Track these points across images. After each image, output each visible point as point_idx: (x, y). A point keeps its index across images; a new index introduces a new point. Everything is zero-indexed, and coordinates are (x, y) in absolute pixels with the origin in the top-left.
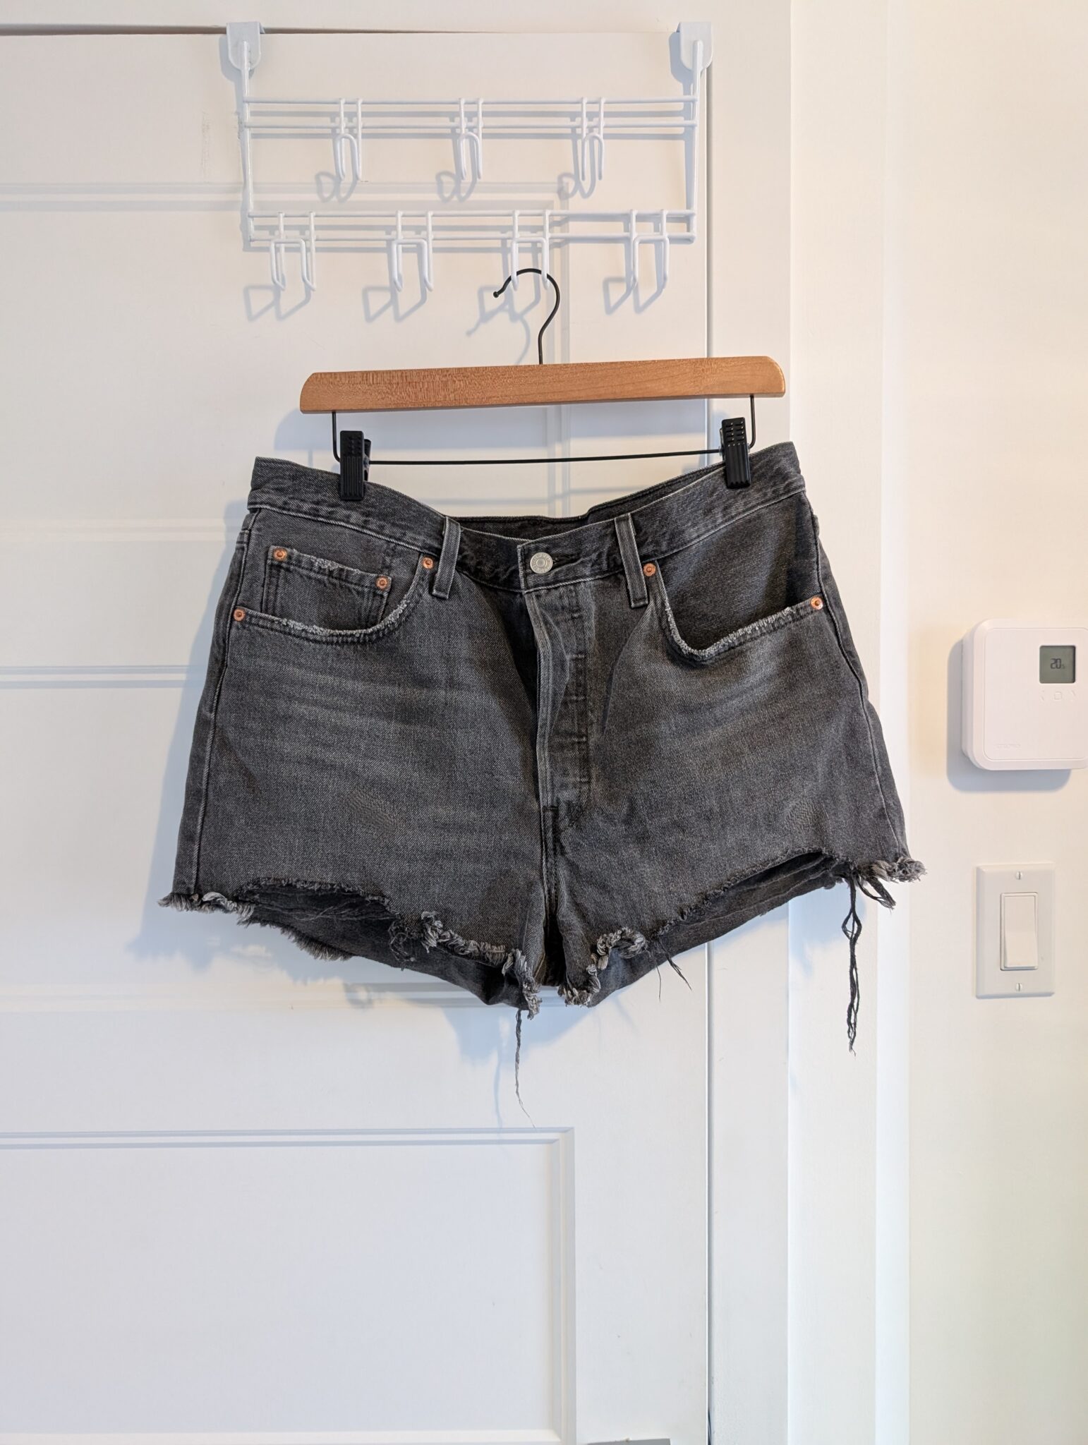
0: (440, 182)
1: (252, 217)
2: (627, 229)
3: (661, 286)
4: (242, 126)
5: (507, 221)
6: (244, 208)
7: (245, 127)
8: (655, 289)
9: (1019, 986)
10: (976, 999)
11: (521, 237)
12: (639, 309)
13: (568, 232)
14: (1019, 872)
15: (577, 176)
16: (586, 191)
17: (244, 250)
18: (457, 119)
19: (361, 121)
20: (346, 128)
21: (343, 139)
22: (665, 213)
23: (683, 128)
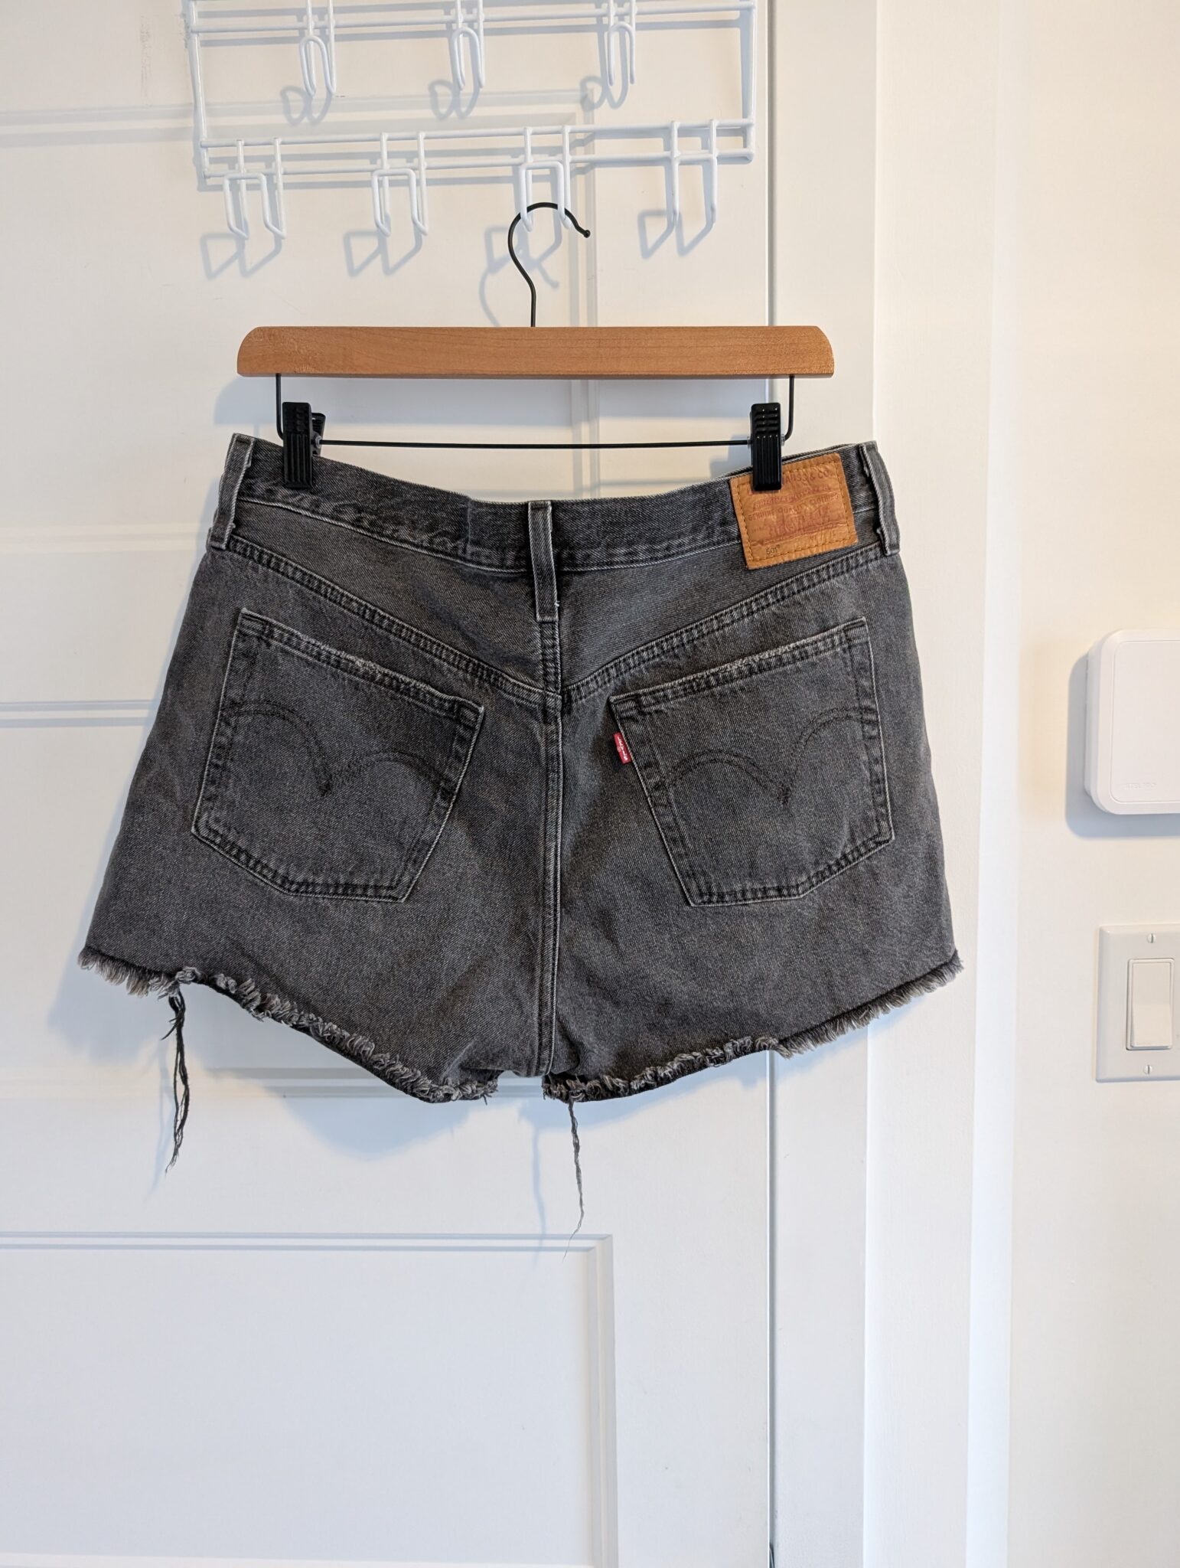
0: (433, 94)
1: (206, 147)
2: (668, 147)
3: (710, 221)
4: (189, 32)
5: (515, 142)
6: (196, 136)
7: (192, 32)
8: (703, 225)
9: (1149, 1068)
10: (1095, 1082)
11: (534, 162)
12: (683, 250)
13: (594, 153)
14: (1152, 935)
15: (606, 79)
16: (616, 98)
17: (199, 189)
18: (453, 11)
19: (333, 20)
20: (316, 28)
21: (312, 43)
22: (715, 124)
23: (738, 12)
